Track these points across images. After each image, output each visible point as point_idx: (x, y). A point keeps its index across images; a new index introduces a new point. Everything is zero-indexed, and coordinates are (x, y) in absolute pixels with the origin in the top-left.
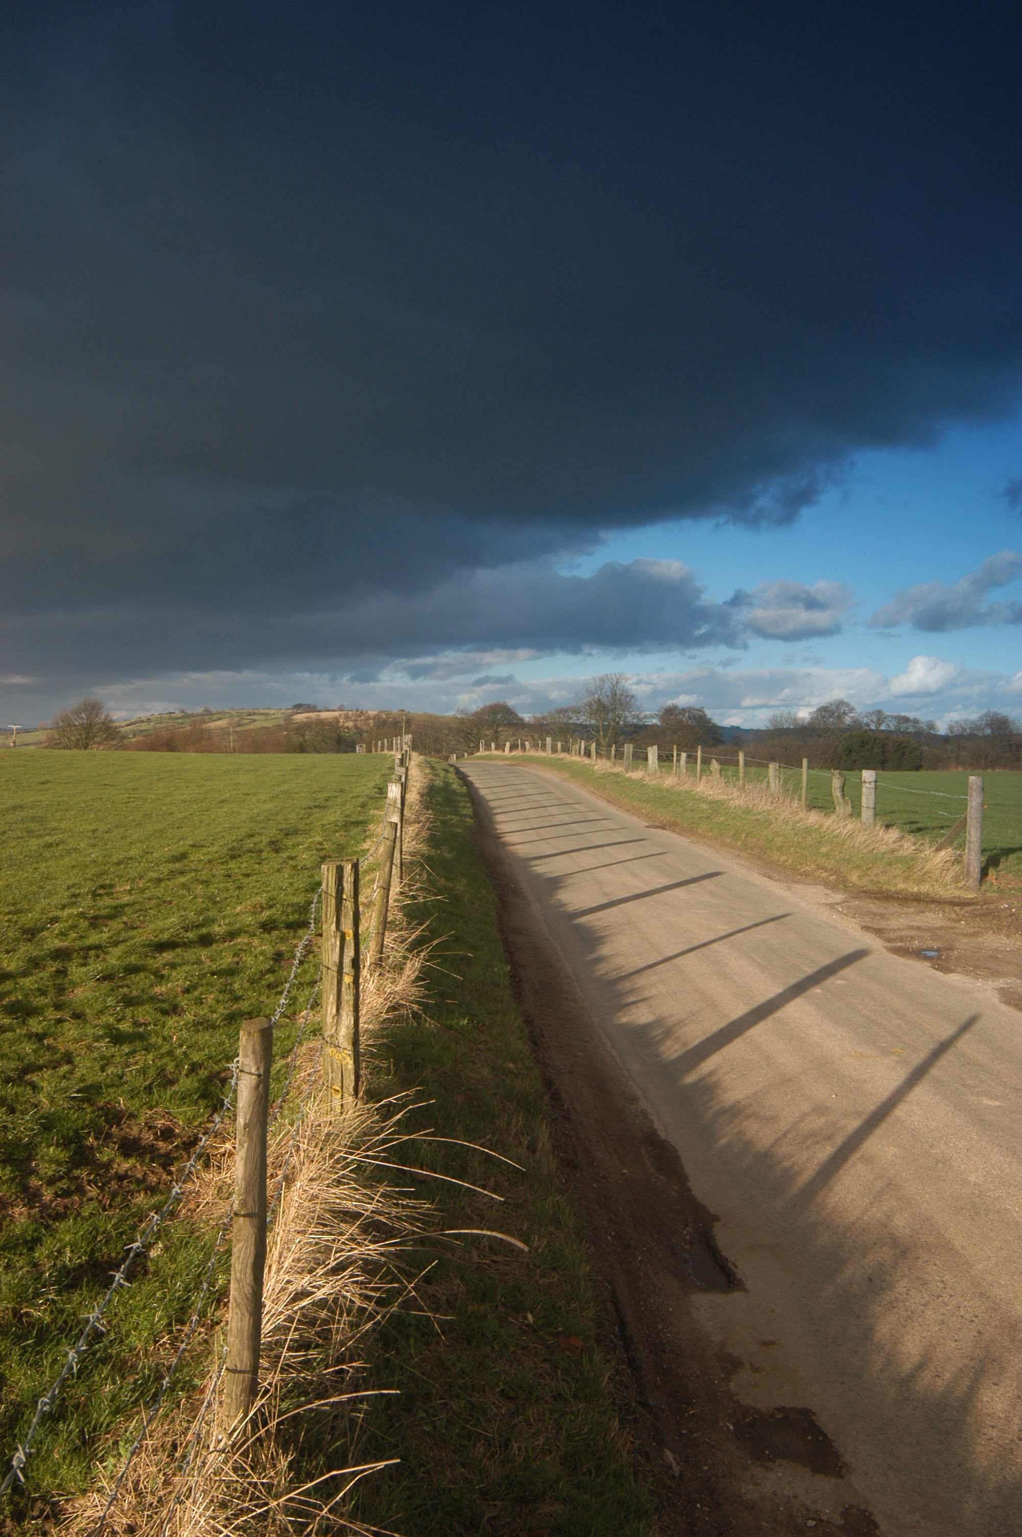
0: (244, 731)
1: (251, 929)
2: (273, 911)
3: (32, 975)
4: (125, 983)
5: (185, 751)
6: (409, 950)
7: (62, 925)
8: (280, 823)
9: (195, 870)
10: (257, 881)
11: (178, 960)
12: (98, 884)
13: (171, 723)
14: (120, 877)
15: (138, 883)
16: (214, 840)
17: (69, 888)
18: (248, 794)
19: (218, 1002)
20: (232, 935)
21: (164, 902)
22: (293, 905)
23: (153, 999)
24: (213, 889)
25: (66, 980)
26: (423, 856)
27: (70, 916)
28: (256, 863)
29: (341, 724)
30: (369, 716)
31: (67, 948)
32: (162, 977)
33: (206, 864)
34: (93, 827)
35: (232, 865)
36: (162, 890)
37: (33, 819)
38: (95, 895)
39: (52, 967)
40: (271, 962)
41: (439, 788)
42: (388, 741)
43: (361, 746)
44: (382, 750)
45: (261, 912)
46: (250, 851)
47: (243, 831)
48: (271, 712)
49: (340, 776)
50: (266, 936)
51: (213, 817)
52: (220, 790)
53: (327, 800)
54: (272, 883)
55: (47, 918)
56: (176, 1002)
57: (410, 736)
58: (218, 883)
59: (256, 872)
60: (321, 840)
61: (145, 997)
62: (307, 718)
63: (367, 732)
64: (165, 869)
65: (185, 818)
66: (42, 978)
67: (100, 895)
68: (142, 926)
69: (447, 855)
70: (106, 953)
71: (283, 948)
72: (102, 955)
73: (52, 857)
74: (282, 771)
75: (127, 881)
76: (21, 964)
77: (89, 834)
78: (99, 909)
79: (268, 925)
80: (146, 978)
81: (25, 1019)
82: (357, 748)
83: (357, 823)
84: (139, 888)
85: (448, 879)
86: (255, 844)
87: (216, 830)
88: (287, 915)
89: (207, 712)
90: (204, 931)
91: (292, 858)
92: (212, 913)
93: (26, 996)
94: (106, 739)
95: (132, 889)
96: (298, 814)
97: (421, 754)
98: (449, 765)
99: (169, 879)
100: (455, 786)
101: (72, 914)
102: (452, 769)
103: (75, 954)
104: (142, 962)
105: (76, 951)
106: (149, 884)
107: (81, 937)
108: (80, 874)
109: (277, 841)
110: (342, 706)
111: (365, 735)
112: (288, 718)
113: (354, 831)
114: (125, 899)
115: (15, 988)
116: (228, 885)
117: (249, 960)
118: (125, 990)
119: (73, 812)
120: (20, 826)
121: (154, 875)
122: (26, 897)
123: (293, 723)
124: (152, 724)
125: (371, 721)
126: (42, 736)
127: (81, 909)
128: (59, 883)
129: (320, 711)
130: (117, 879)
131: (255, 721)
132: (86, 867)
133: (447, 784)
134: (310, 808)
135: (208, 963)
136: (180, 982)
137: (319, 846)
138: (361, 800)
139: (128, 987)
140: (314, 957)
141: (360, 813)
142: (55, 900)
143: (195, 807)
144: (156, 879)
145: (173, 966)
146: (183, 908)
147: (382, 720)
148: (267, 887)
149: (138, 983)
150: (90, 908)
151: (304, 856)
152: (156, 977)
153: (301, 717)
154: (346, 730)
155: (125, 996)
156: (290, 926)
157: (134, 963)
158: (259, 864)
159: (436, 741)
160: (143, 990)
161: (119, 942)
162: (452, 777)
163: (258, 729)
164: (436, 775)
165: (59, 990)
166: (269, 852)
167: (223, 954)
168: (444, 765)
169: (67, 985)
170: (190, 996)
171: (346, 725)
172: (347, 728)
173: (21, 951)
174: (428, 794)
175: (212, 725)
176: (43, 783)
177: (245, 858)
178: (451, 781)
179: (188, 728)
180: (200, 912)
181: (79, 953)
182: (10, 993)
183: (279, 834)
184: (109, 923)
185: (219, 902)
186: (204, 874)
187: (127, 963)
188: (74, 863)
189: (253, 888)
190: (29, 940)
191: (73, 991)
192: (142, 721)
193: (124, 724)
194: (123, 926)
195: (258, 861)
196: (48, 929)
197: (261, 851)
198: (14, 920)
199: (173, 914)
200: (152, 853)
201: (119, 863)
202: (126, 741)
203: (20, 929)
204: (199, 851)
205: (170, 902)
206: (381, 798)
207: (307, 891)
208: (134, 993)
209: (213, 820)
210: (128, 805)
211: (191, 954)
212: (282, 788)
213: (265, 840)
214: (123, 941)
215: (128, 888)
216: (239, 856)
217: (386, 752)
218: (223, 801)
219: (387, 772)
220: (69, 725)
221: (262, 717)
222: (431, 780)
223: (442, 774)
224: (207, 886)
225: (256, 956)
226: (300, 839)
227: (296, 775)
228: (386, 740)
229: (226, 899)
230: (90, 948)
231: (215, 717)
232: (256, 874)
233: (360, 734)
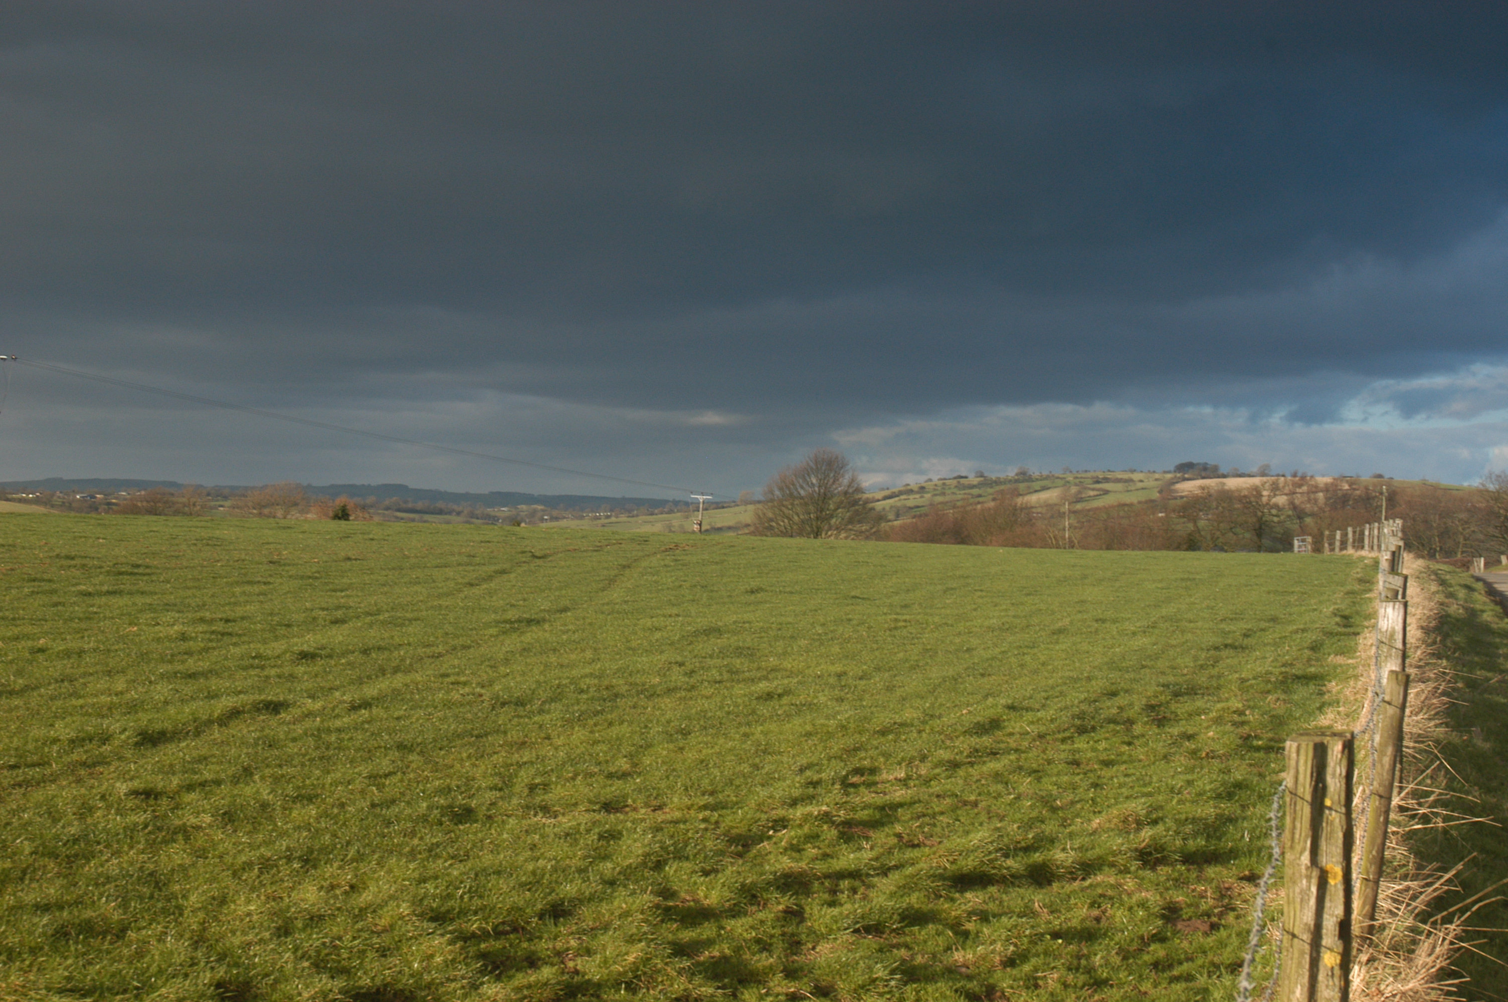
0: (1089, 510)
1: (1120, 860)
2: (1160, 828)
3: (745, 914)
4: (902, 940)
5: (984, 543)
6: (1423, 917)
7: (793, 833)
8: (1163, 673)
9: (1016, 750)
10: (1127, 775)
11: (992, 907)
12: (850, 767)
13: (960, 495)
14: (887, 755)
15: (917, 767)
16: (1047, 699)
17: (802, 770)
18: (1103, 621)
19: (1066, 986)
20: (1087, 868)
21: (965, 803)
22: (1194, 820)
23: (951, 972)
24: (1048, 785)
25: (803, 929)
26: (1437, 742)
27: (806, 818)
28: (1124, 743)
29: (1265, 499)
30: (1316, 487)
31: (802, 874)
32: (966, 934)
33: (1034, 740)
34: (838, 668)
35: (1081, 743)
36: (961, 782)
37: (739, 652)
38: (846, 785)
39: (779, 903)
40: (1160, 923)
41: (1458, 620)
42: (1354, 532)
43: (1303, 541)
44: (1344, 545)
45: (1138, 830)
46: (1112, 721)
47: (1098, 685)
48: (1136, 476)
49: (1269, 593)
50: (1148, 873)
51: (1042, 658)
52: (1053, 613)
53: (1246, 636)
54: (1155, 779)
55: (768, 820)
56: (991, 981)
57: (1399, 522)
58: (1058, 774)
59: (1125, 758)
60: (1240, 705)
61: (938, 967)
62: (1203, 488)
63: (1312, 515)
64: (964, 744)
65: (993, 658)
66: (762, 922)
67: (854, 785)
68: (928, 842)
69: (1483, 745)
70: (870, 886)
71: (1180, 898)
72: (862, 890)
73: (771, 717)
74: (1161, 581)
75: (899, 764)
76: (727, 894)
77: (832, 680)
78: (853, 809)
79: (1150, 854)
80: (938, 934)
81: (736, 989)
82: (1296, 543)
83: (1305, 679)
84: (920, 776)
85: (1489, 790)
86: (1121, 708)
87: (1051, 682)
88: (1184, 839)
89: (1024, 477)
90: (1037, 857)
91: (1190, 737)
92: (1050, 828)
93: (738, 950)
94: (851, 521)
95: (909, 778)
96: (1196, 658)
97: (1419, 556)
98: (1473, 577)
99: (972, 764)
100: (1487, 617)
101: (810, 814)
102: (1479, 586)
103: (816, 884)
104: (931, 906)
105: (818, 878)
106: (937, 771)
107: (826, 856)
108: (820, 748)
109: (1160, 706)
110: (1268, 466)
111: (1308, 520)
112: (1167, 488)
113: (1301, 692)
114: (898, 794)
115: (720, 935)
116: (1077, 778)
117: (1119, 916)
118: (903, 952)
119: (803, 643)
120: (717, 662)
121: (944, 754)
122: (731, 782)
123: (1175, 498)
124: (928, 496)
125: (1321, 495)
126: (746, 515)
127: (824, 808)
128: (785, 759)
129: (1224, 476)
130: (882, 760)
131: (1106, 492)
132: (830, 735)
133: (1473, 613)
134: (1217, 648)
135: (1045, 915)
136: (999, 947)
137: (1236, 717)
138: (1311, 637)
139: (908, 947)
140: (1238, 917)
141: (1309, 660)
142: (781, 790)
143: (1011, 639)
144: (948, 762)
145: (984, 917)
146: (998, 815)
147: (1340, 493)
148: (1145, 785)
149: (925, 942)
150: (839, 806)
151: (1211, 734)
152: (956, 933)
153: (1190, 487)
154: (1274, 512)
155: (903, 961)
156: (1191, 859)
157: (916, 906)
158: (1129, 744)
159: (1445, 534)
160: (934, 956)
161: (889, 869)
162: (1480, 599)
163: (1113, 507)
164: (1451, 595)
165: (791, 945)
166: (1146, 723)
167: (1073, 901)
168: (1464, 577)
169: (803, 936)
170: (1015, 972)
171: (1274, 500)
172: (1276, 506)
173: (728, 872)
174: (1438, 629)
175: (1033, 499)
176: (752, 592)
177: (1101, 734)
178: (1478, 607)
179: (992, 504)
180: (1029, 825)
181: (822, 883)
182: (710, 943)
183: (1161, 693)
184: (871, 834)
185: (1061, 808)
186: (1033, 759)
187: (904, 905)
188: (808, 728)
189: (1121, 786)
190: (740, 855)
191: (814, 948)
192: (911, 491)
193: (879, 495)
194: (896, 840)
195: (1126, 739)
196: (769, 838)
197: (1130, 722)
198: (713, 820)
199: (981, 824)
200: (940, 717)
201: (883, 733)
202: (884, 525)
203: (724, 835)
204: (1021, 716)
205: (975, 804)
206: (1349, 634)
207: (1219, 797)
208: (919, 960)
209: (1043, 664)
210: (896, 633)
211: (1016, 897)
212: (1164, 612)
213: (1139, 702)
214: (896, 867)
215: (903, 775)
216: (1094, 729)
217: (1350, 551)
218: (1060, 631)
219: (1357, 587)
220: (791, 495)
221: (1119, 486)
222: (1442, 604)
223: (1462, 593)
224: (1039, 779)
225: (1130, 909)
226: (1200, 703)
227: (1187, 588)
228: (1350, 530)
229: (1073, 803)
230: (841, 875)
231: (1037, 485)
232: (1125, 762)
233: (1300, 518)
